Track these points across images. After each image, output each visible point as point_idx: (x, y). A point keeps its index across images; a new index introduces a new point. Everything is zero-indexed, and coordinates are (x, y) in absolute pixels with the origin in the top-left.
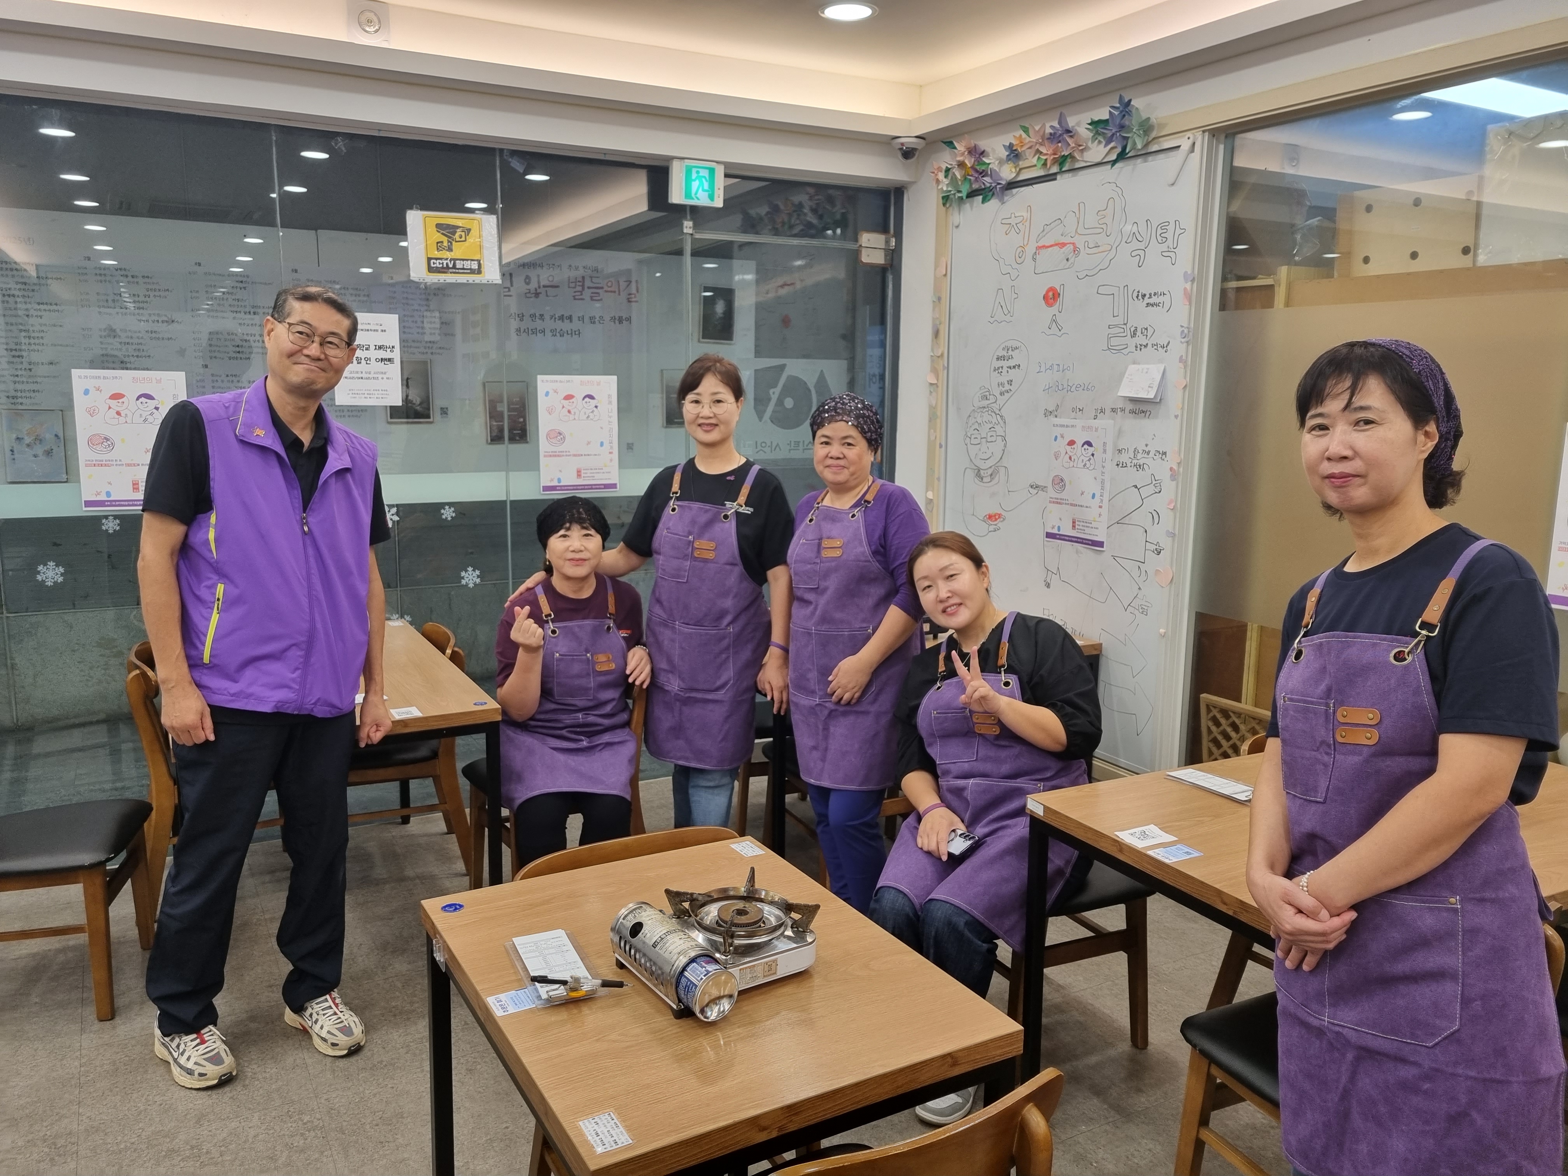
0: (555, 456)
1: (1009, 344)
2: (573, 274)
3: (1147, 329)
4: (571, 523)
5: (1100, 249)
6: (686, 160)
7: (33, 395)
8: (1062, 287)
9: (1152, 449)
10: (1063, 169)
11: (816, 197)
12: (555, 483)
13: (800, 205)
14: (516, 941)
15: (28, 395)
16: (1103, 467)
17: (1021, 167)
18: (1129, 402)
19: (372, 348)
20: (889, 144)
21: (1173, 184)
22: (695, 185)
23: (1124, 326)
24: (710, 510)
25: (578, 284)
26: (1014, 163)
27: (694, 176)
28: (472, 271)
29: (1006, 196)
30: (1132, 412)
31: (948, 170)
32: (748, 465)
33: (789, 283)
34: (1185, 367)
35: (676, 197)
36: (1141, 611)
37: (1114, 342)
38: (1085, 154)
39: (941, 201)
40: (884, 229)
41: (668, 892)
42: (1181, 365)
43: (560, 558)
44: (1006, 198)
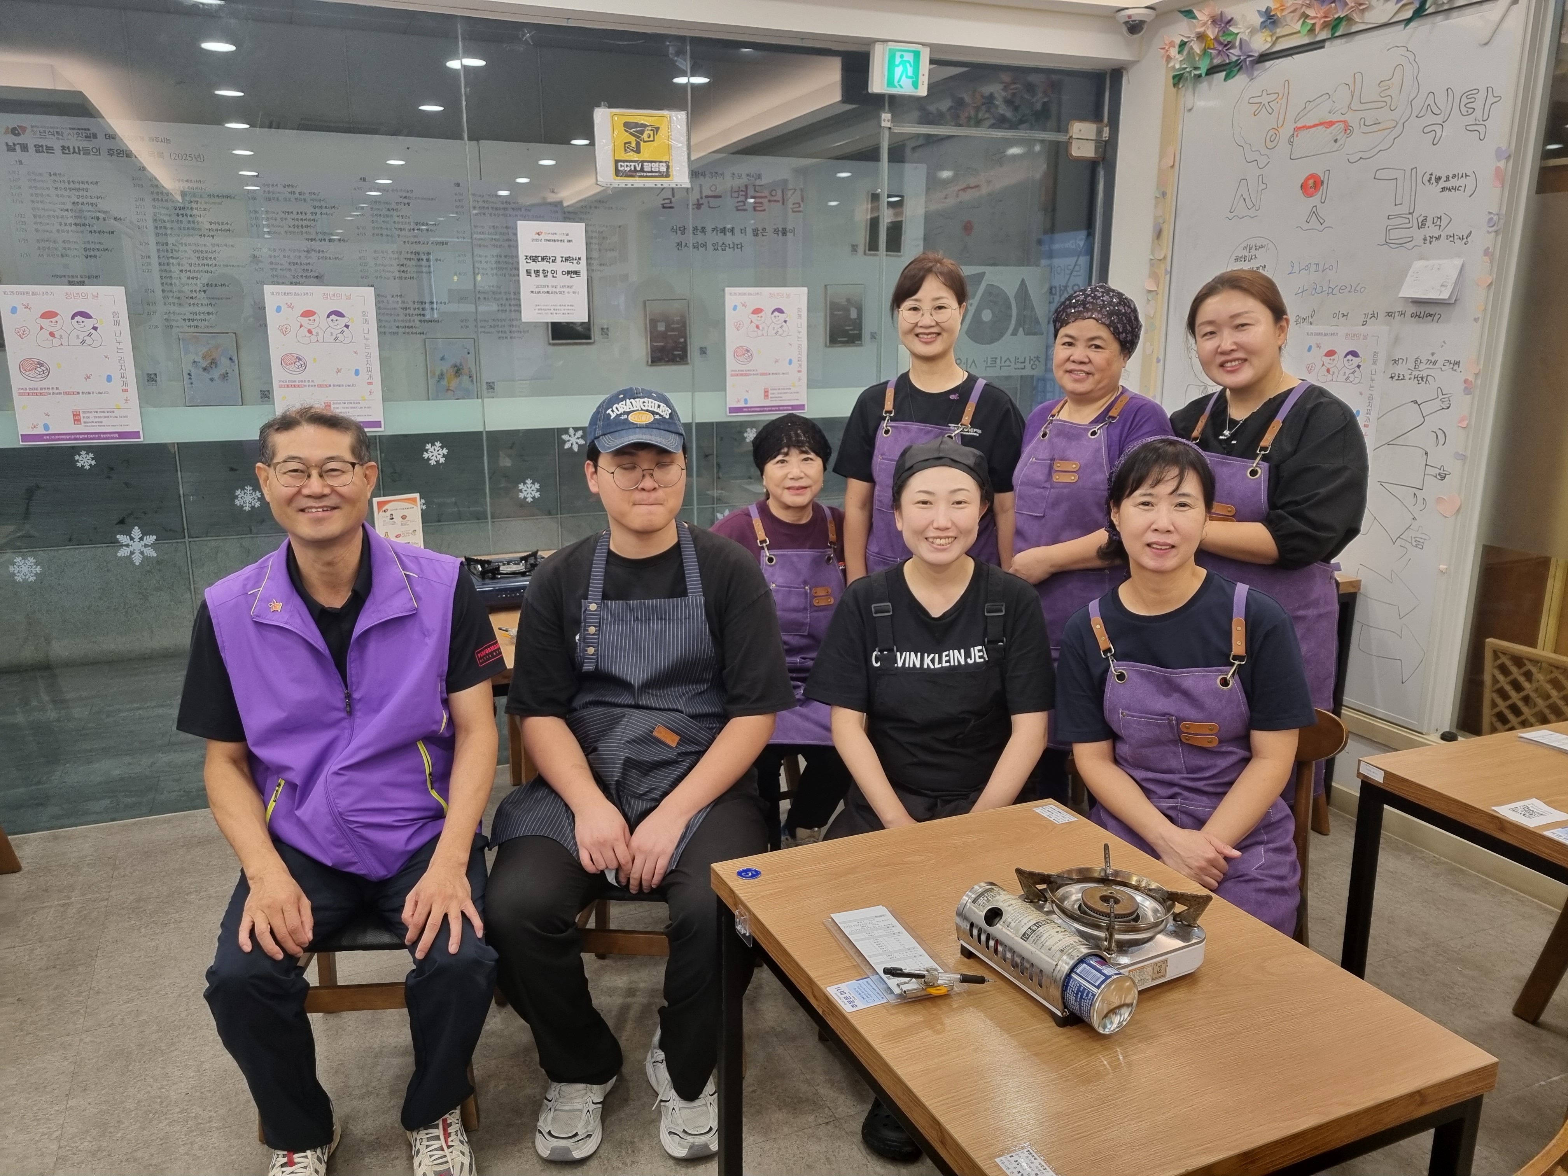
0: (742, 375)
1: (1252, 242)
2: (737, 183)
3: (1440, 218)
4: (789, 447)
5: (1381, 127)
6: (890, 43)
7: (207, 317)
8: (1327, 173)
9: (1440, 358)
10: (1336, 34)
11: (1013, 87)
12: (742, 404)
13: (991, 97)
14: (838, 917)
15: (203, 317)
16: (1373, 380)
17: (1278, 35)
18: (1411, 304)
19: (559, 259)
20: (1114, 18)
21: (1486, 44)
22: (898, 71)
23: (1410, 216)
24: (932, 431)
25: (741, 193)
26: (1271, 31)
27: (898, 60)
28: (661, 175)
29: (1257, 70)
30: (1415, 315)
31: (1183, 44)
32: (971, 381)
33: (972, 185)
34: (1491, 262)
35: (877, 85)
36: (1414, 544)
37: (1394, 234)
38: (1366, 14)
39: (1171, 81)
40: (1096, 116)
41: (1019, 871)
42: (1487, 259)
43: (778, 486)
44: (1256, 73)
